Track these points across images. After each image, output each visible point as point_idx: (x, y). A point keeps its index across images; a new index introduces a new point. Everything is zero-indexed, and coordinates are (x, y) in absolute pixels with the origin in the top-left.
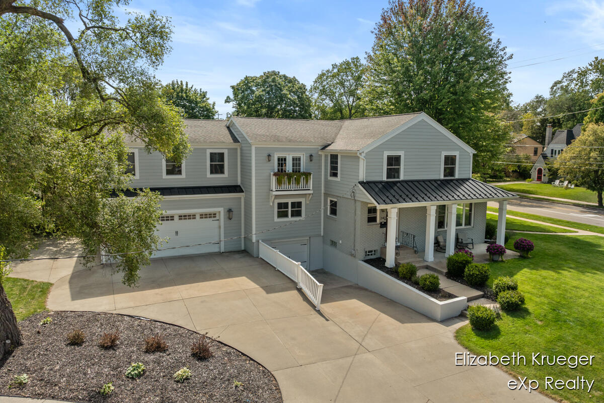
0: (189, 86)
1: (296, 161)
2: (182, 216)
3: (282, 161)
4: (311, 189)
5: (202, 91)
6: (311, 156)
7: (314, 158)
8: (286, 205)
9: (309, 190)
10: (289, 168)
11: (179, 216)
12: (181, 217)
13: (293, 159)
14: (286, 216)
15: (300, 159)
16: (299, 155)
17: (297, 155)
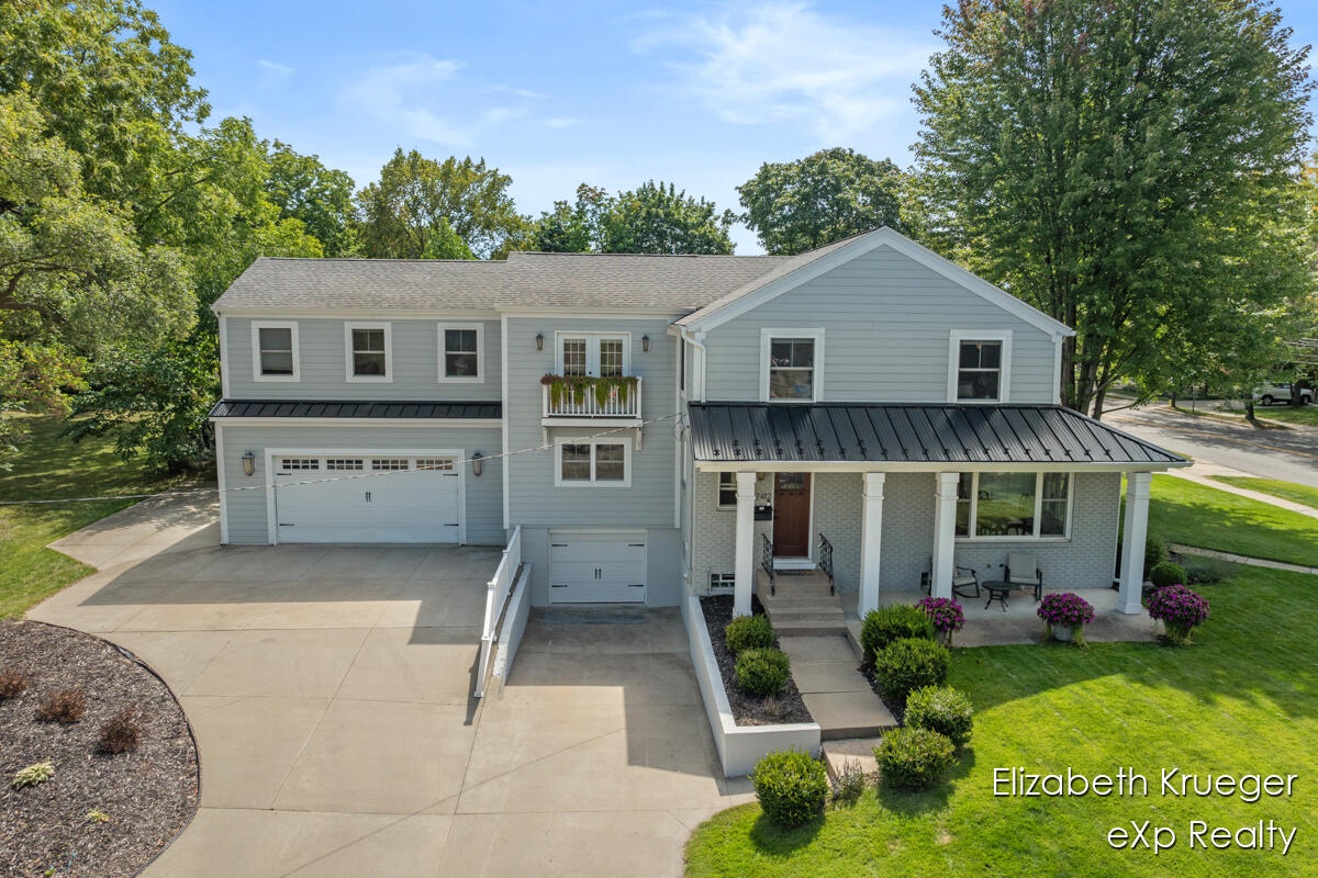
0: (677, 192)
1: (611, 350)
2: (378, 462)
3: (575, 351)
4: (639, 415)
5: (705, 201)
6: (646, 338)
7: (652, 345)
8: (583, 450)
9: (634, 418)
10: (593, 367)
11: (374, 462)
12: (377, 464)
13: (603, 346)
14: (585, 475)
15: (620, 347)
16: (618, 338)
17: (612, 336)
